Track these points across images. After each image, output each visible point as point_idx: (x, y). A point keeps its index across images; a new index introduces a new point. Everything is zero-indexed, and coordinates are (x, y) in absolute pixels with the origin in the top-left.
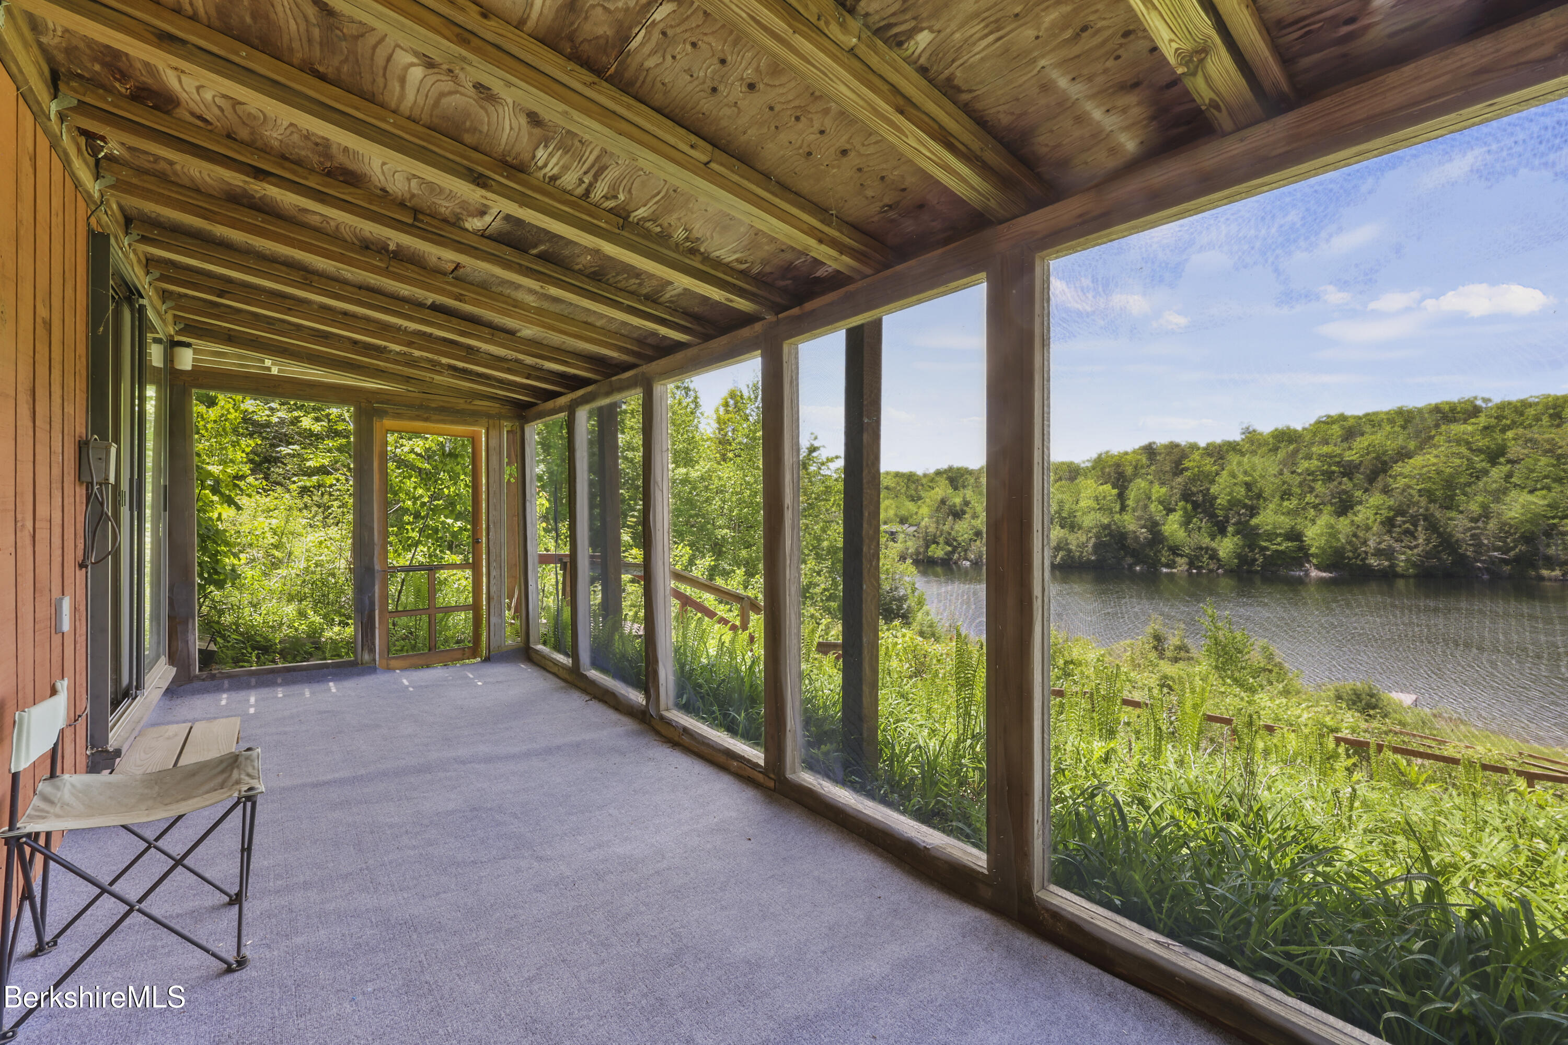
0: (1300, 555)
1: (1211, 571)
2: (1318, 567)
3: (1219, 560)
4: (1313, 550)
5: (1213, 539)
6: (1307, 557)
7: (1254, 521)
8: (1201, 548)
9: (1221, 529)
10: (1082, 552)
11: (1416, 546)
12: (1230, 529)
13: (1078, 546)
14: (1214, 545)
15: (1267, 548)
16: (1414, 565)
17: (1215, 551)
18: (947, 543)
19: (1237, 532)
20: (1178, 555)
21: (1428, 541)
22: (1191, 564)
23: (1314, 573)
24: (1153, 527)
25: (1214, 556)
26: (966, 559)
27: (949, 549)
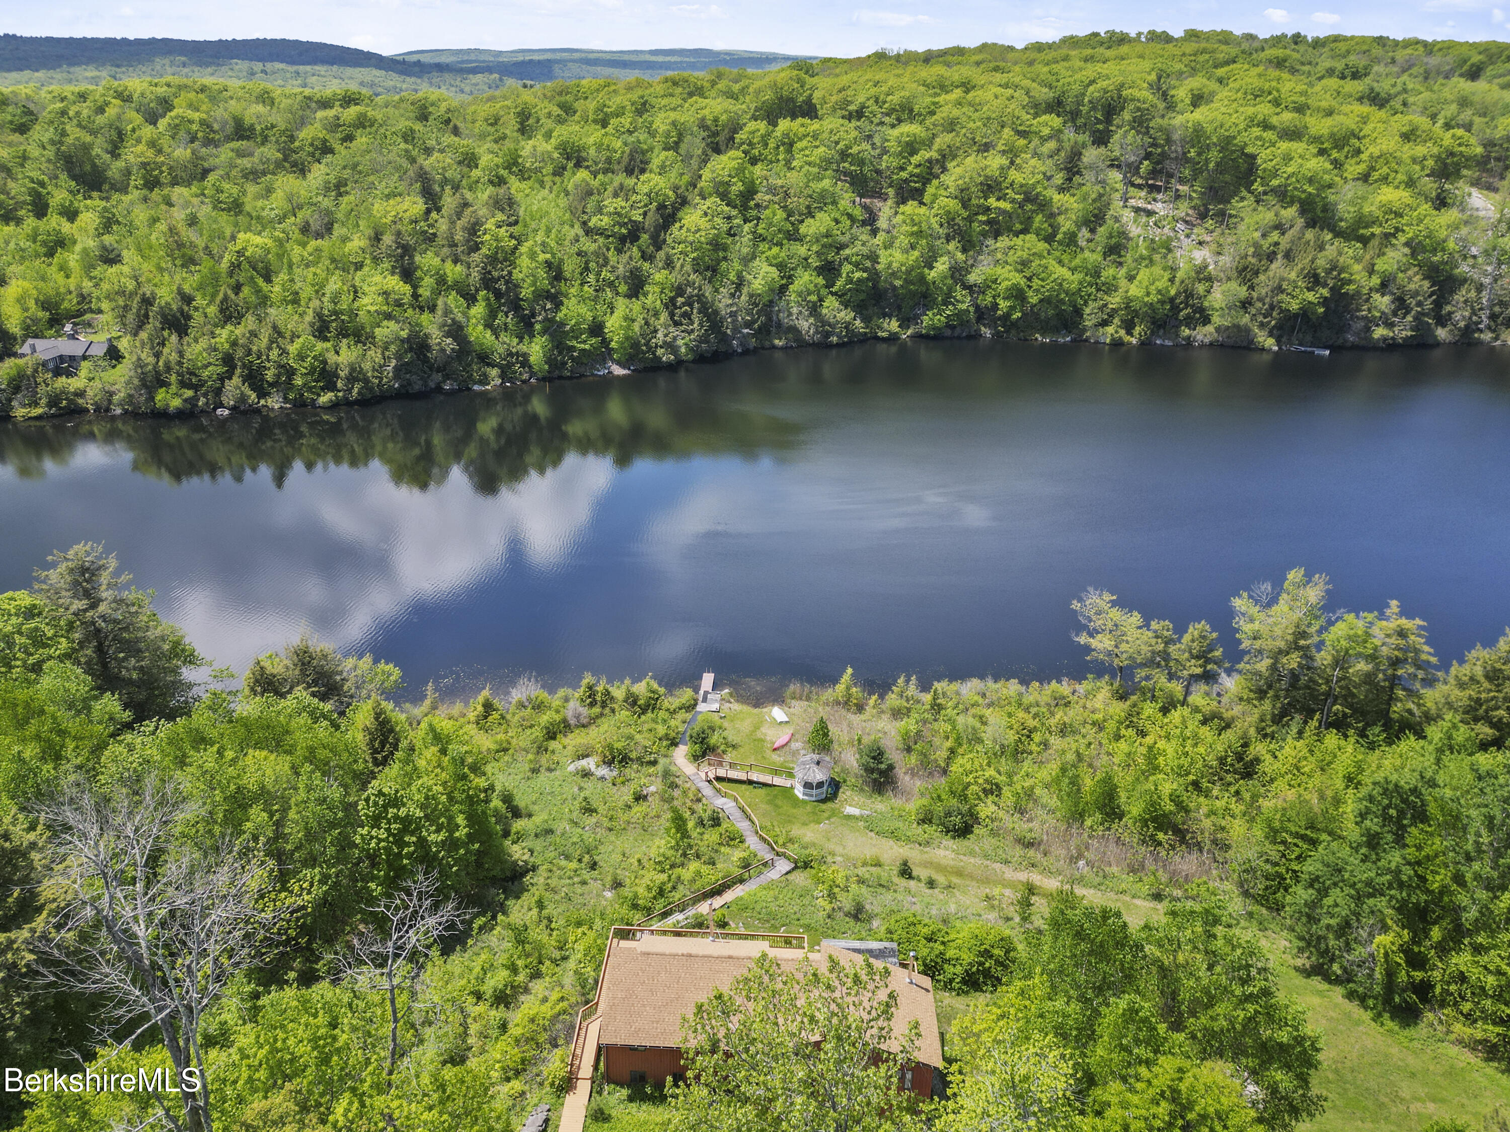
0: (604, 352)
1: (524, 382)
2: (619, 363)
3: (530, 367)
4: (613, 345)
5: (521, 339)
6: (610, 351)
7: (560, 316)
8: (511, 354)
9: (526, 327)
10: (381, 379)
11: (693, 331)
12: (538, 327)
13: (374, 370)
14: (523, 348)
15: (573, 348)
16: (692, 349)
17: (526, 356)
18: (183, 384)
19: (544, 332)
20: (488, 365)
21: (701, 325)
22: (503, 376)
23: (618, 371)
24: (456, 331)
25: (525, 362)
26: (221, 405)
27: (189, 393)
